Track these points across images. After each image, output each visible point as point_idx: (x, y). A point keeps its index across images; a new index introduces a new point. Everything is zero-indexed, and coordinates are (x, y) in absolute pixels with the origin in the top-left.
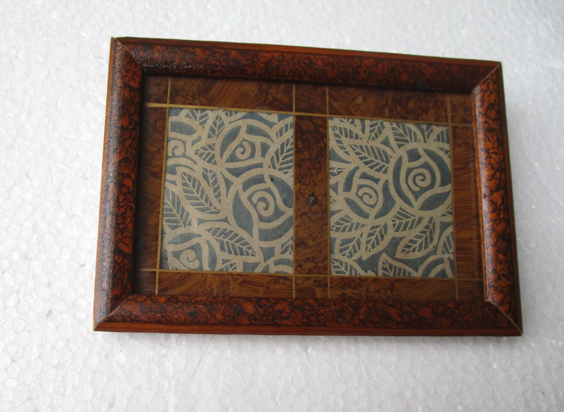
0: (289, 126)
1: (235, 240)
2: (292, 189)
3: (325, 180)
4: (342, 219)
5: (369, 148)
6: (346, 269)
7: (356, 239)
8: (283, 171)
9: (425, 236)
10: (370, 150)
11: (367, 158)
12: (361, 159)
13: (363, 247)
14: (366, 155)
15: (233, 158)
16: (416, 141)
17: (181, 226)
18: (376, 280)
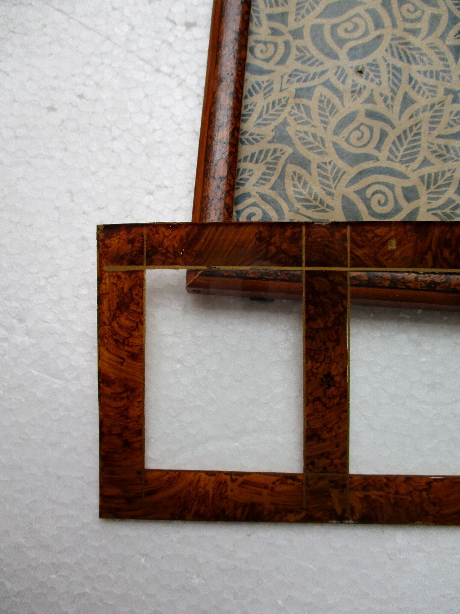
4: (334, 106)
7: (309, 120)
8: (389, 48)
10: (415, 144)
11: (406, 140)
14: (409, 139)
16: (429, 199)
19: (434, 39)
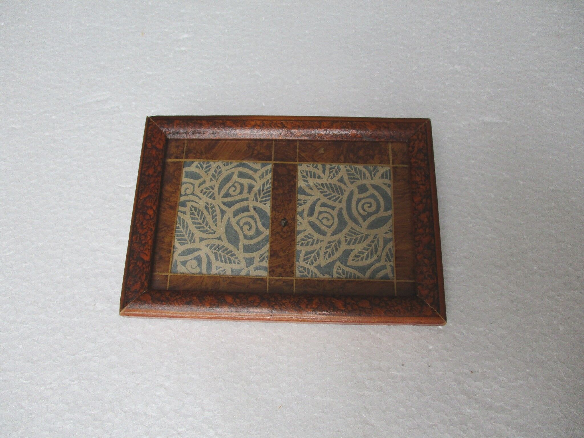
0: (269, 171)
1: (225, 252)
2: (269, 215)
3: (294, 209)
4: (306, 236)
5: (329, 185)
6: (308, 273)
7: (316, 251)
8: (263, 203)
9: (371, 248)
11: (327, 192)
12: (322, 192)
13: (321, 256)
14: (326, 190)
15: (227, 195)
16: (365, 178)
17: (188, 243)
18: (330, 282)
19: (256, 176)
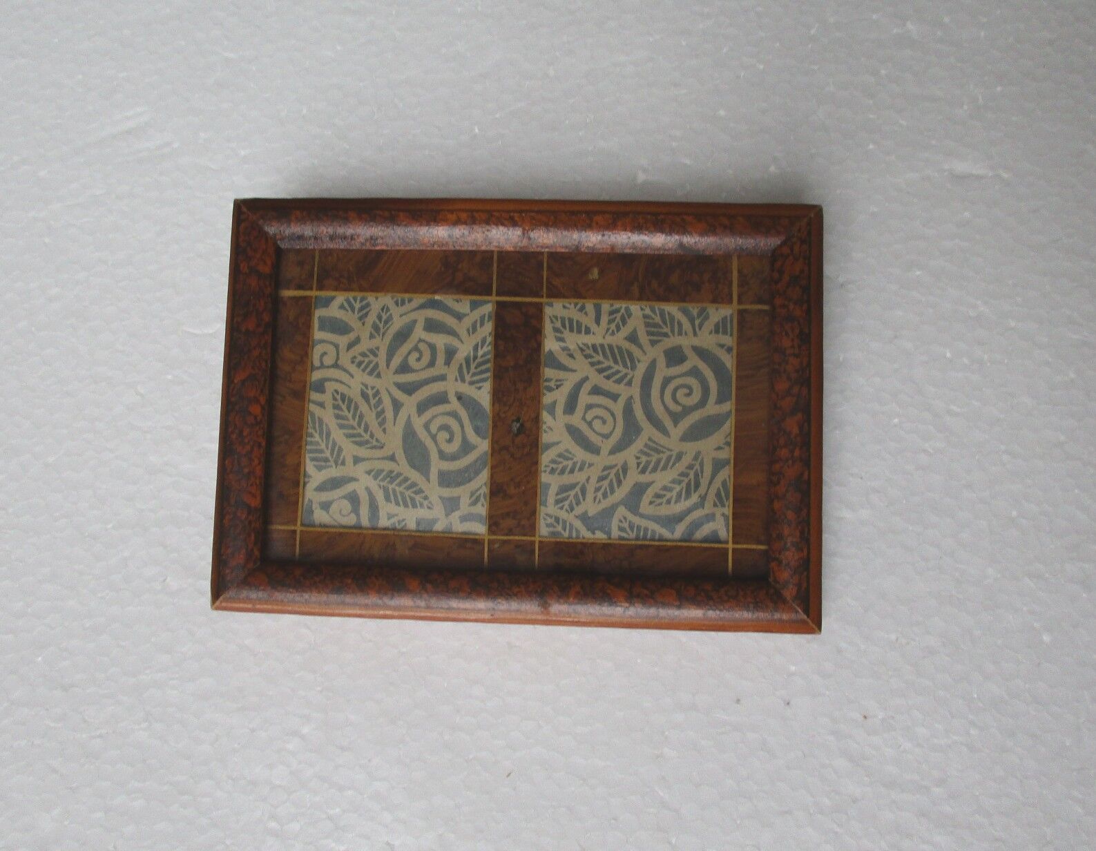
0: (486, 319)
1: (404, 486)
2: (488, 411)
3: (537, 399)
4: (560, 455)
5: (607, 348)
6: (564, 529)
7: (580, 486)
9: (686, 480)
10: (608, 351)
11: (603, 363)
13: (590, 496)
16: (680, 334)
17: (331, 466)
18: (607, 546)
